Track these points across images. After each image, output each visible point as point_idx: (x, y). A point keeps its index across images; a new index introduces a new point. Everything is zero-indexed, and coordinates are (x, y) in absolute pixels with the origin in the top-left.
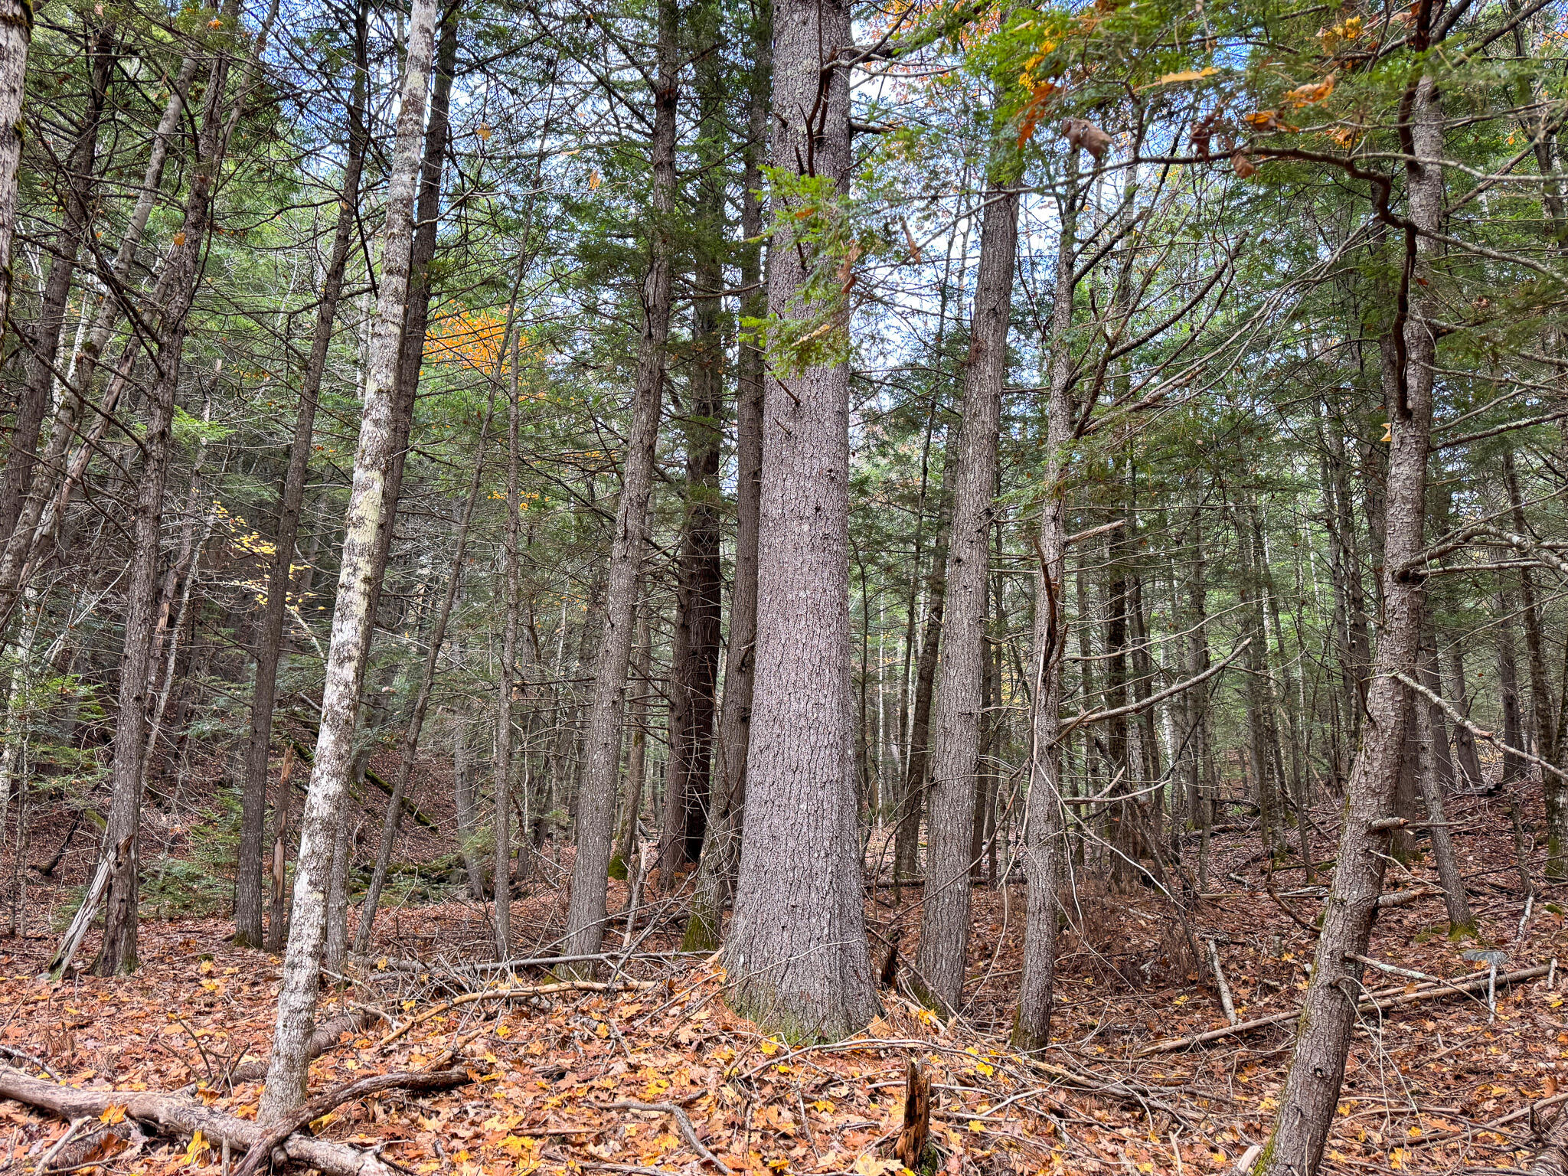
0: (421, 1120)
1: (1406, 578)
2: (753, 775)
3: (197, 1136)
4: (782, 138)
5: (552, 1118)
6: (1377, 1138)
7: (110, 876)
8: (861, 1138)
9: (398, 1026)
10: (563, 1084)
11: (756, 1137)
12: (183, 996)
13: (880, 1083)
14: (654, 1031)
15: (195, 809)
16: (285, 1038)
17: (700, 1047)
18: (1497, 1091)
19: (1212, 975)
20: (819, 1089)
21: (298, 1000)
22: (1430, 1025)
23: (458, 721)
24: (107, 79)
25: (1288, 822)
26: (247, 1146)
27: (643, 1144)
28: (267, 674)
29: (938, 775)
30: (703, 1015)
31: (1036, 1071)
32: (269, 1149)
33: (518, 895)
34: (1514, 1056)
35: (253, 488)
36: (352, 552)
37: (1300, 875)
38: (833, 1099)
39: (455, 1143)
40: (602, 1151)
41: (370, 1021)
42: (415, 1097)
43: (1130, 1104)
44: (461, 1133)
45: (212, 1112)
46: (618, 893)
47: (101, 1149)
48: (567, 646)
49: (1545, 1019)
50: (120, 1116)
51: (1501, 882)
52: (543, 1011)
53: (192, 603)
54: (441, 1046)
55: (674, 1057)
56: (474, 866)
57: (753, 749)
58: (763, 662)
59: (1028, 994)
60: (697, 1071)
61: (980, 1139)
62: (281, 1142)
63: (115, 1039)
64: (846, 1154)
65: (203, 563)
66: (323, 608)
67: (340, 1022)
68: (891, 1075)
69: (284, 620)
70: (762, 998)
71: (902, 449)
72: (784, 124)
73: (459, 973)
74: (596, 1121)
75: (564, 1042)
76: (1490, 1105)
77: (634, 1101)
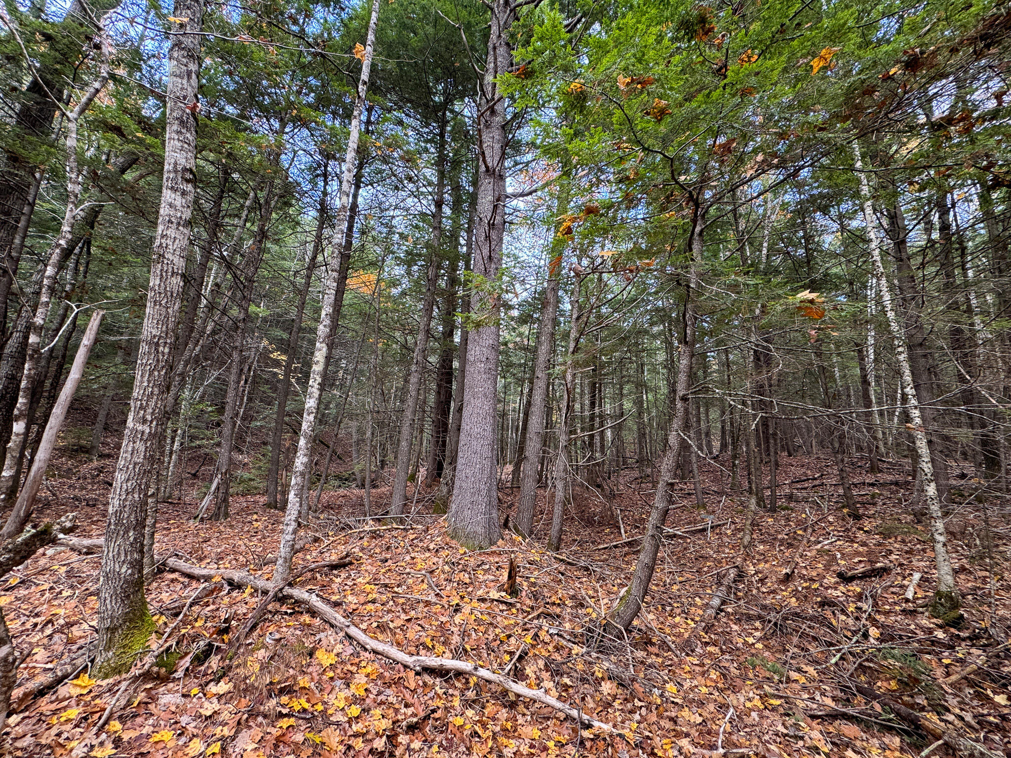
0: (334, 579)
1: (684, 399)
2: (460, 454)
3: (249, 587)
4: (479, 224)
5: (382, 577)
6: (668, 581)
7: (219, 484)
8: (493, 584)
9: (327, 542)
10: (387, 564)
11: (455, 584)
12: (246, 529)
13: (500, 564)
14: (421, 544)
15: (253, 452)
16: (284, 551)
17: (437, 551)
18: (708, 564)
19: (618, 522)
20: (479, 566)
21: (289, 537)
22: (689, 541)
23: (354, 424)
24: (226, 180)
25: (648, 466)
26: (268, 591)
27: (415, 587)
28: (282, 406)
29: (527, 454)
30: (439, 539)
31: (555, 558)
32: (276, 593)
33: (375, 487)
34: (715, 552)
35: (279, 333)
36: (314, 373)
37: (651, 485)
38: (483, 570)
39: (346, 587)
40: (399, 590)
41: (316, 540)
42: (332, 570)
43: (587, 569)
44: (349, 583)
45: (255, 578)
46: (411, 489)
47: (212, 592)
48: (395, 396)
49: (726, 539)
50: (220, 579)
51: (716, 489)
52: (381, 537)
53: (255, 376)
54: (342, 549)
55: (427, 554)
56: (359, 476)
57: (460, 445)
58: (466, 413)
59: (554, 531)
60: (435, 560)
61: (534, 584)
62: (281, 590)
63: (219, 546)
64: (487, 590)
65: (258, 362)
66: (304, 381)
67: (306, 540)
68: (504, 560)
69: (290, 384)
70: (460, 533)
71: (522, 330)
72: (481, 219)
73: (351, 521)
74: (398, 578)
75: (388, 548)
76: (705, 569)
77: (412, 571)
